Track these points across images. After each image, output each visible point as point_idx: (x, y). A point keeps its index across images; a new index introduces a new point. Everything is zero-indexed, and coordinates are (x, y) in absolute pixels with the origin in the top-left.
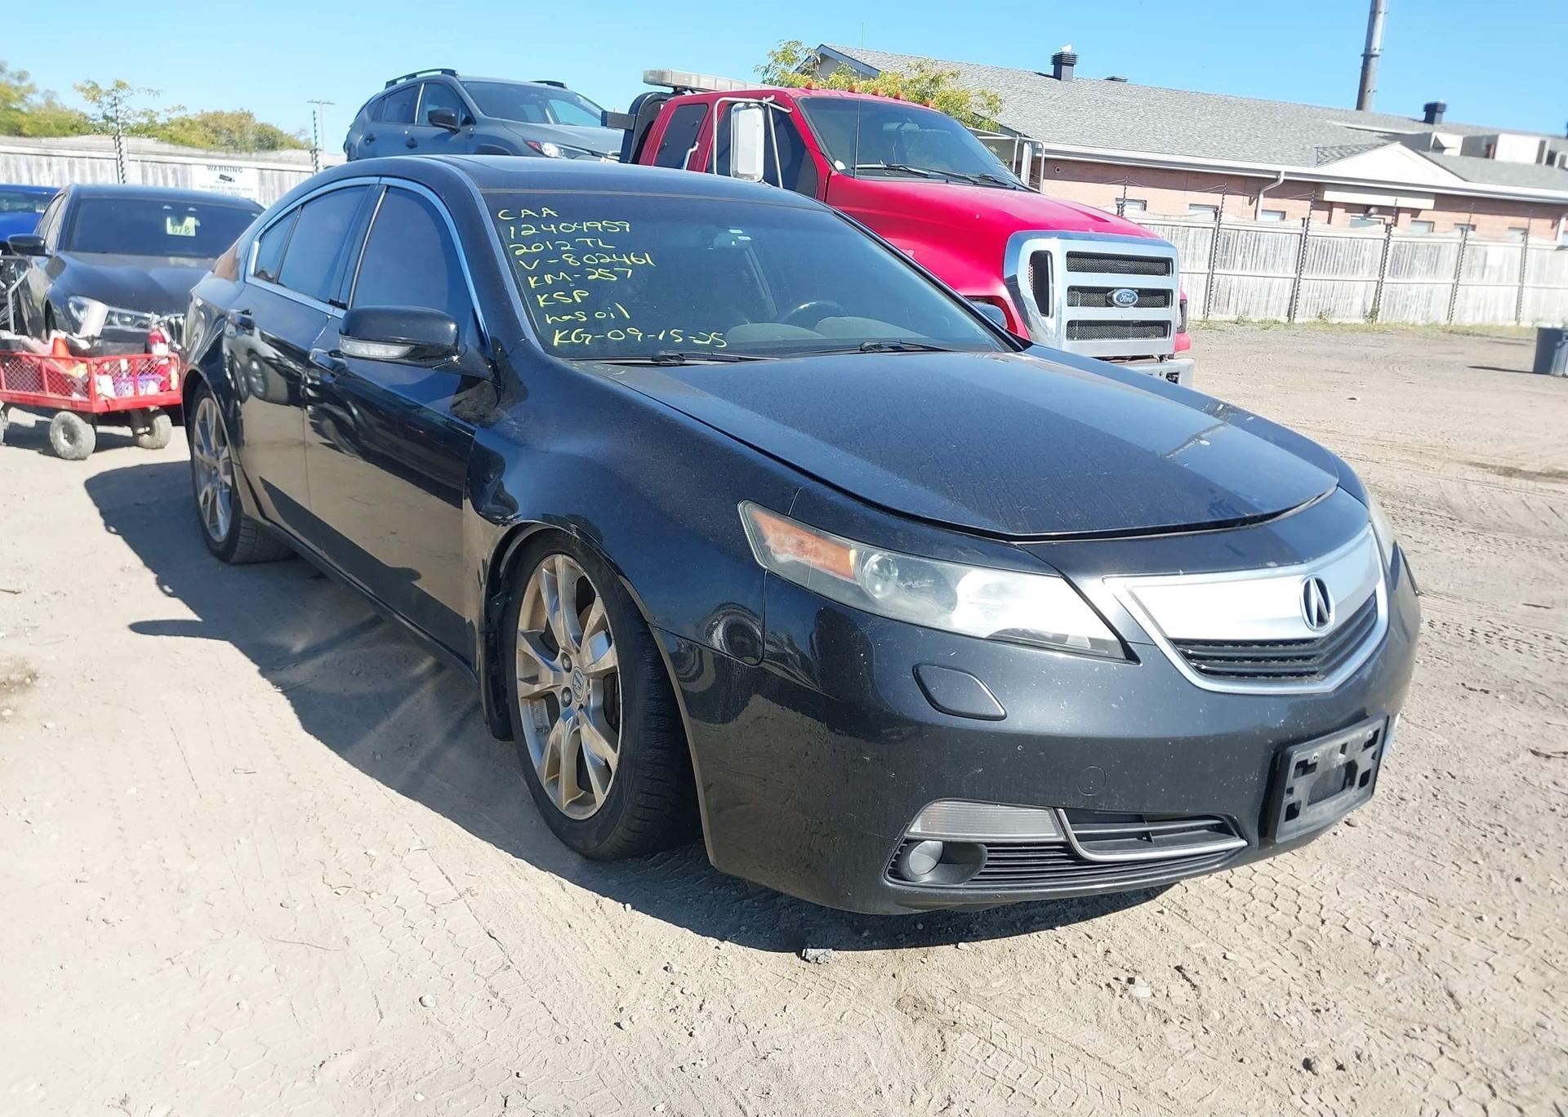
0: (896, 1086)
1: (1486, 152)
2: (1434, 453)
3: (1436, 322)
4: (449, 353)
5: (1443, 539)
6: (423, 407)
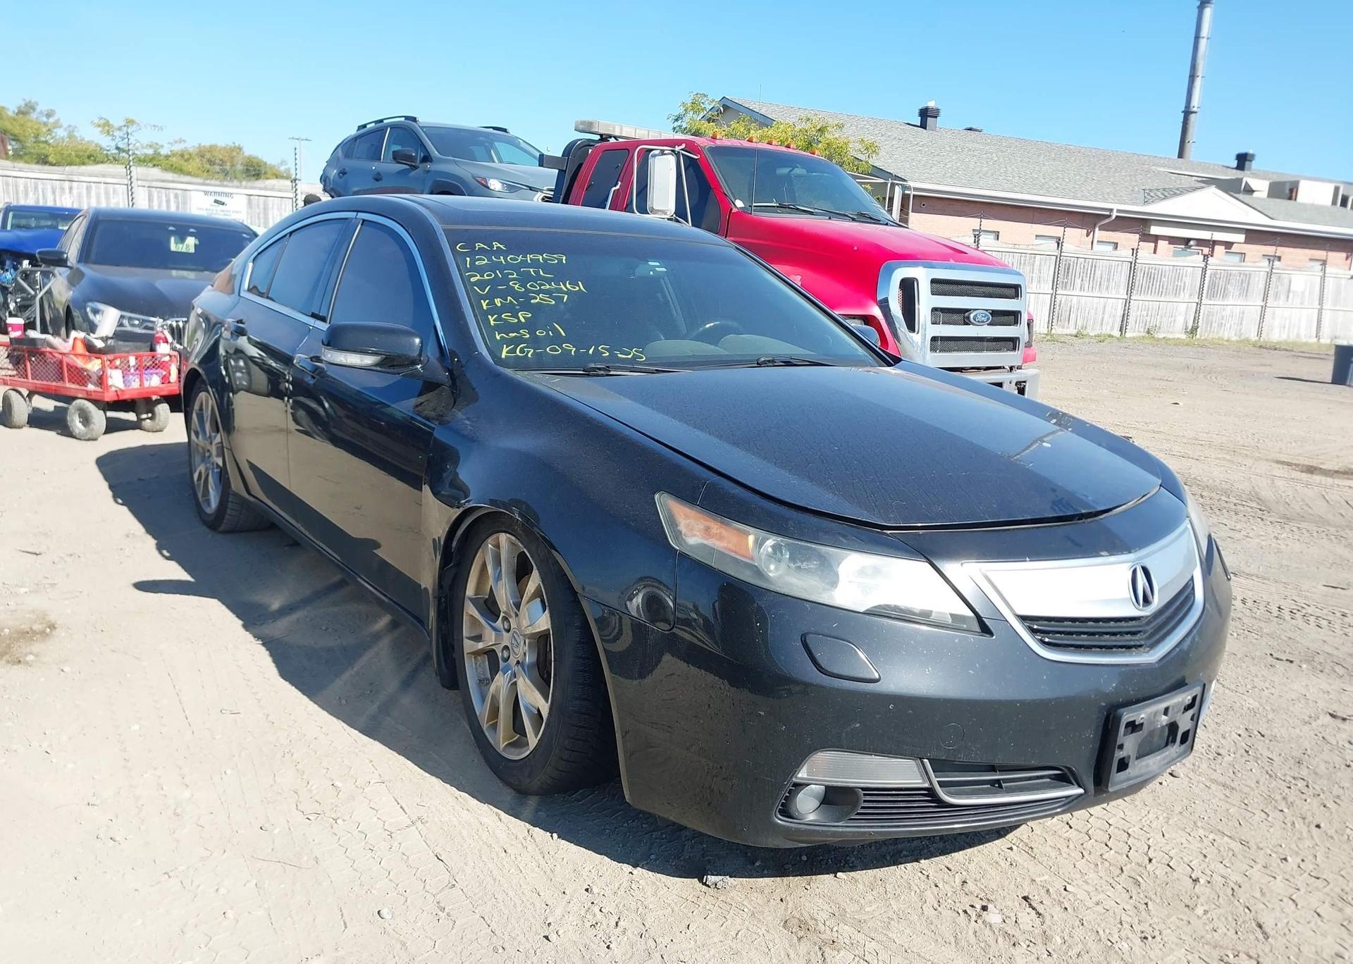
1: (1289, 195)
2: (1245, 452)
3: (1247, 338)
4: (414, 362)
5: (1254, 527)
6: (389, 406)
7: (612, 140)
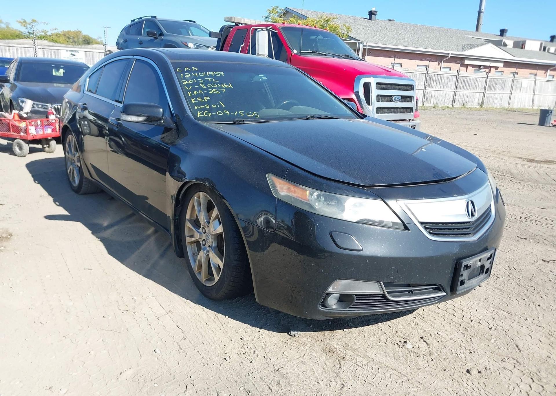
0: (324, 380)
1: (522, 47)
2: (504, 154)
3: (504, 107)
4: (160, 119)
5: (509, 185)
6: (150, 139)
7: (240, 25)
